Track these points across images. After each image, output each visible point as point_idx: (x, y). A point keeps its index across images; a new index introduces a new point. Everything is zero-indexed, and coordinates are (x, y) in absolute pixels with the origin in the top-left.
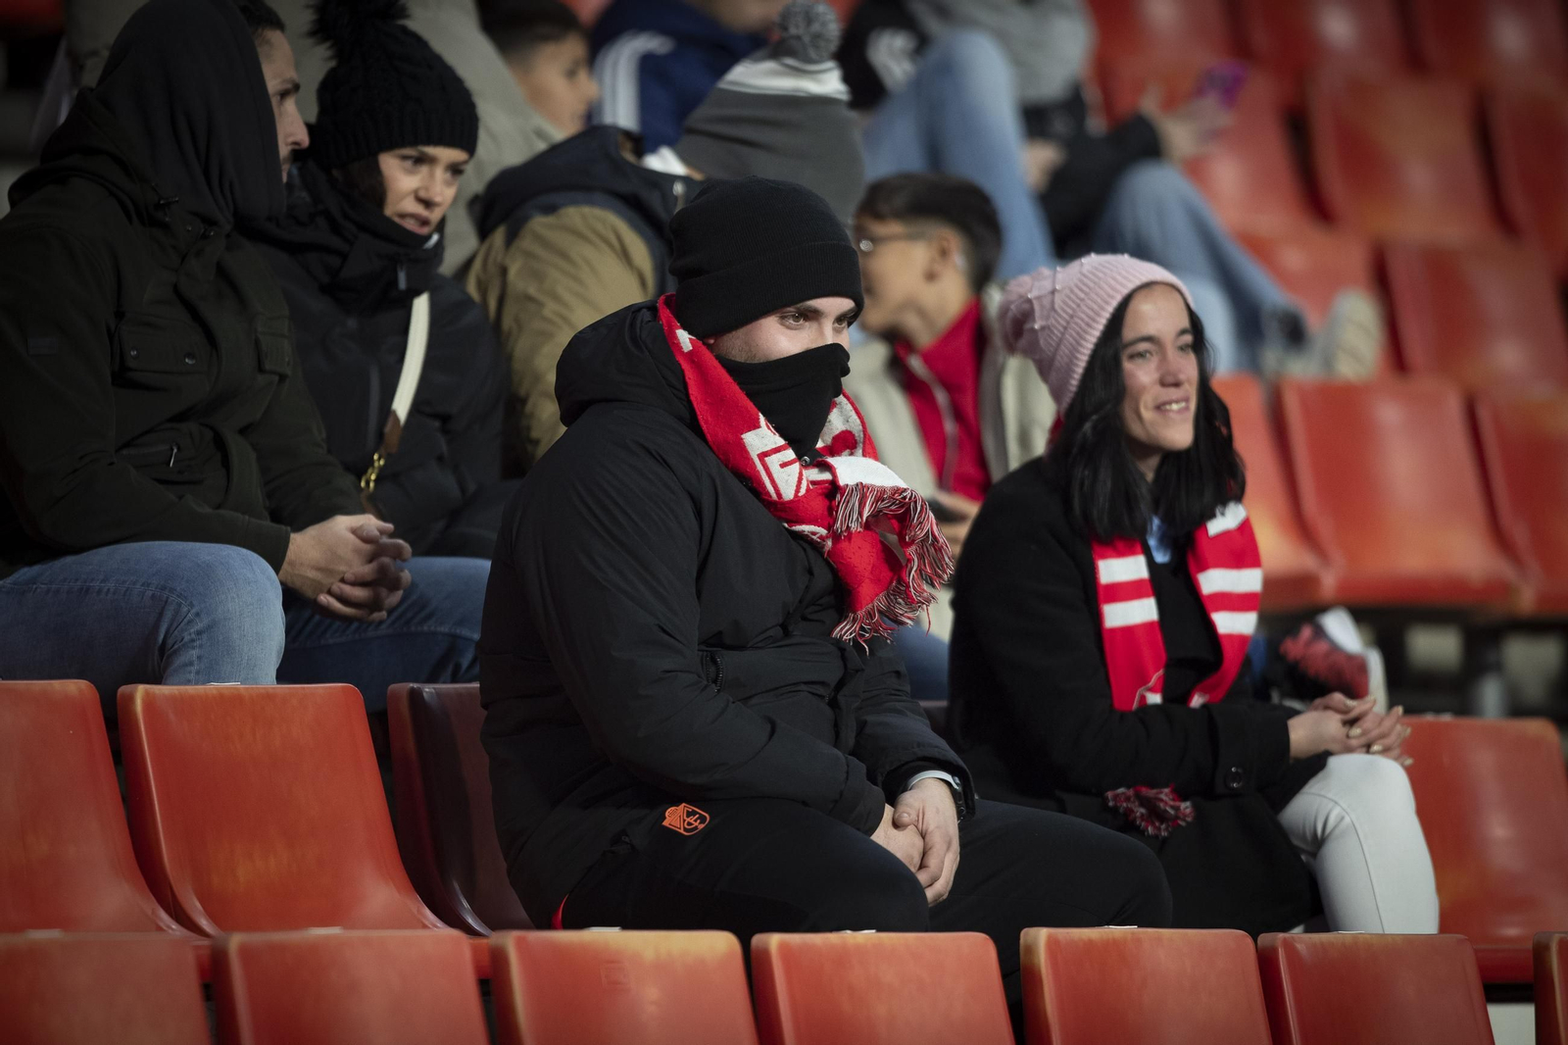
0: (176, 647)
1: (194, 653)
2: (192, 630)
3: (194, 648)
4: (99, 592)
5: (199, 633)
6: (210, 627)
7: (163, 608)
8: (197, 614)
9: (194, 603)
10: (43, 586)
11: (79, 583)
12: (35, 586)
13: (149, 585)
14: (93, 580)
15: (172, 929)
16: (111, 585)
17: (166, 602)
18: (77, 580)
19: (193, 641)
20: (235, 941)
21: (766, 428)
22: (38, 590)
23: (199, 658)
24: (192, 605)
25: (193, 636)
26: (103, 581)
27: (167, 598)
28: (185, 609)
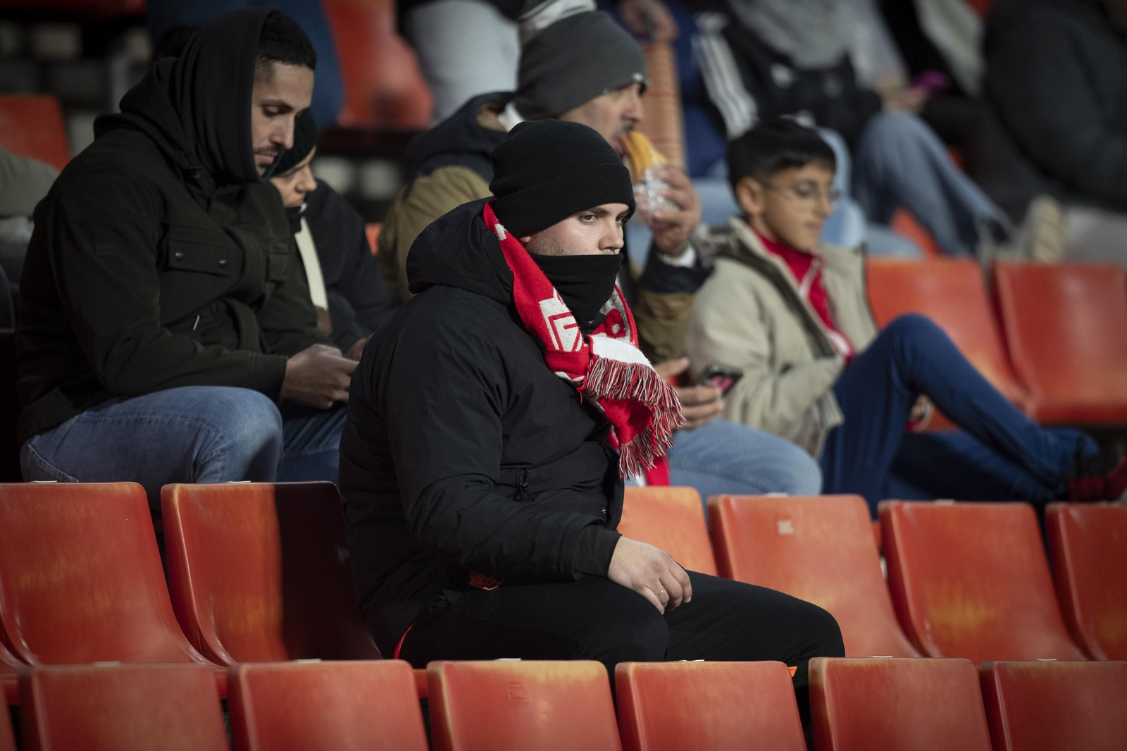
0: (206, 460)
1: (218, 465)
2: (218, 448)
3: (219, 461)
4: (150, 422)
5: (223, 450)
6: (231, 447)
7: (198, 433)
8: (222, 438)
9: (220, 429)
10: (110, 418)
11: (135, 415)
12: (104, 418)
13: (186, 417)
14: (144, 413)
15: (200, 661)
16: (159, 417)
17: (199, 429)
18: (133, 414)
19: (219, 456)
20: (244, 669)
21: (557, 298)
22: (107, 421)
23: (223, 468)
24: (218, 431)
25: (219, 452)
26: (152, 414)
27: (200, 427)
28: (213, 434)
